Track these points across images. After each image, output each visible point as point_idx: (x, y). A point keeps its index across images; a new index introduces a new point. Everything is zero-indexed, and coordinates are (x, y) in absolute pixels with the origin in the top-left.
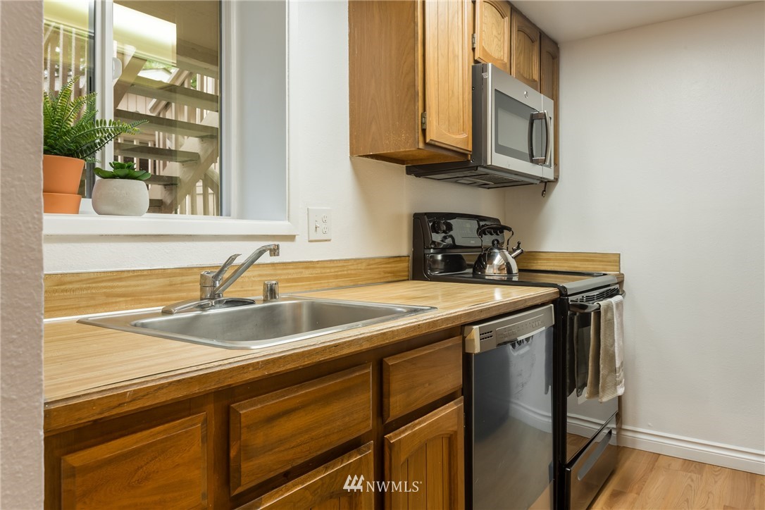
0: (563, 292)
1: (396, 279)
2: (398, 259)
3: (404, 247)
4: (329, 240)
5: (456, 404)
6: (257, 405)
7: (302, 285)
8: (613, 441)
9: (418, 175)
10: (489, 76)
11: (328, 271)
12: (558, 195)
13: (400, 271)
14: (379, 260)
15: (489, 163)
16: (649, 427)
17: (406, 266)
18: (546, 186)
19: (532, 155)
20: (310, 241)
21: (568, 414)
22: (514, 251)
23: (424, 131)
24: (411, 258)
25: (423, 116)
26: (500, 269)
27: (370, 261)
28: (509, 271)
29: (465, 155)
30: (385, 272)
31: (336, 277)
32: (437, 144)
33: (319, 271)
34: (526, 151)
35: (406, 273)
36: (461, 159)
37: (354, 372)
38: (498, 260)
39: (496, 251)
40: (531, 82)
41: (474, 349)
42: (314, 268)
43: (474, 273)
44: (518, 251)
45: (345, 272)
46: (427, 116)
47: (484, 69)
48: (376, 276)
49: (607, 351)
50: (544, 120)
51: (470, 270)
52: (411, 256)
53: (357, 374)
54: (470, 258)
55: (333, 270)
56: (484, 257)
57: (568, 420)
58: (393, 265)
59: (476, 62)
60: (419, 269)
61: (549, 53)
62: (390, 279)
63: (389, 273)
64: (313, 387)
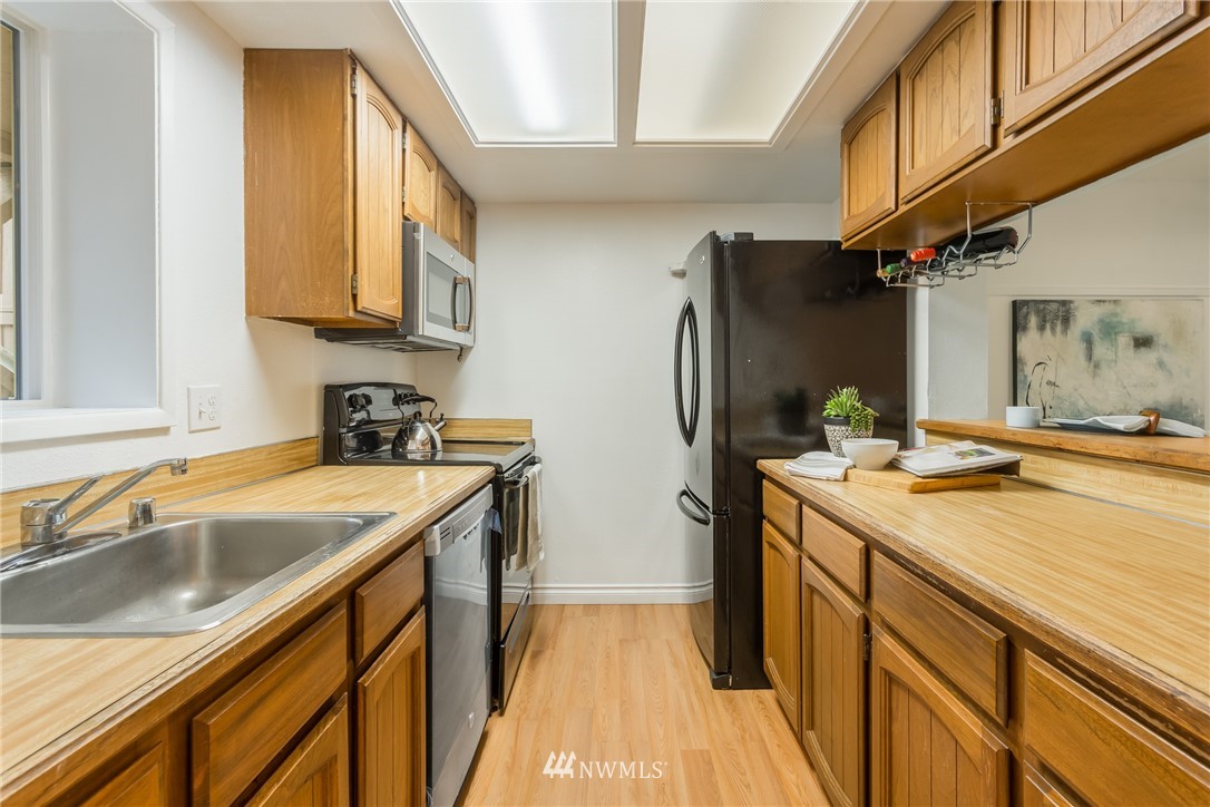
0: (498, 470)
1: (303, 466)
2: (303, 442)
3: (312, 426)
4: (218, 428)
5: (419, 617)
6: (227, 705)
7: (181, 493)
8: (530, 603)
9: (330, 340)
10: (421, 236)
11: (217, 468)
12: (471, 360)
13: (307, 456)
14: (282, 446)
15: (420, 333)
16: (556, 581)
17: (314, 449)
18: (462, 352)
19: (455, 322)
20: (190, 432)
21: (503, 584)
22: (438, 423)
23: (355, 297)
24: (321, 439)
25: (354, 279)
26: (423, 444)
27: (271, 449)
28: (434, 446)
29: (394, 322)
30: (290, 460)
31: (228, 475)
32: (369, 312)
33: (203, 470)
34: (450, 317)
35: (315, 458)
36: (389, 326)
37: (330, 617)
38: (421, 434)
39: (418, 424)
40: (453, 242)
41: (435, 551)
42: (197, 467)
43: (394, 450)
44: (442, 424)
45: (240, 467)
46: (359, 280)
47: (415, 228)
48: (279, 467)
49: (533, 520)
50: (467, 286)
51: (389, 446)
52: (321, 437)
53: (334, 619)
54: (389, 433)
55: (223, 467)
56: (405, 432)
57: (503, 590)
58: (299, 450)
59: (405, 218)
60: (331, 452)
61: (467, 212)
62: (295, 468)
63: (295, 460)
64: (287, 655)
